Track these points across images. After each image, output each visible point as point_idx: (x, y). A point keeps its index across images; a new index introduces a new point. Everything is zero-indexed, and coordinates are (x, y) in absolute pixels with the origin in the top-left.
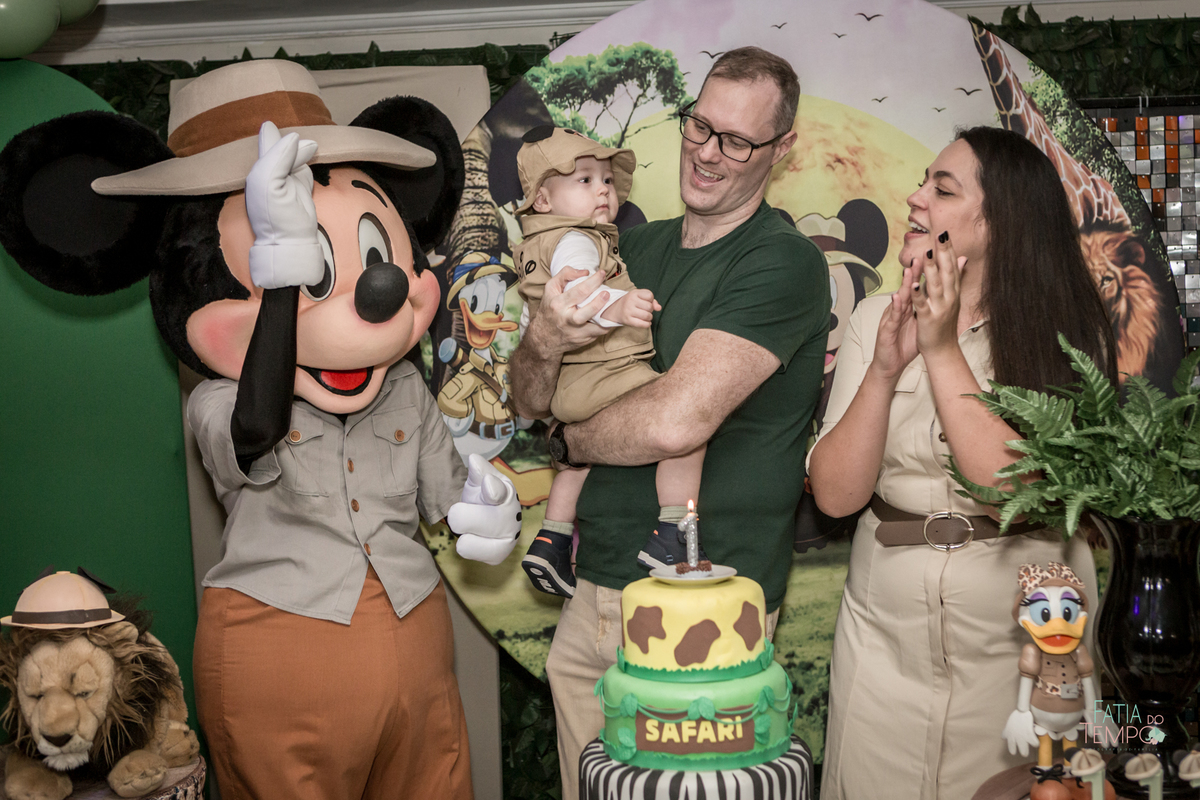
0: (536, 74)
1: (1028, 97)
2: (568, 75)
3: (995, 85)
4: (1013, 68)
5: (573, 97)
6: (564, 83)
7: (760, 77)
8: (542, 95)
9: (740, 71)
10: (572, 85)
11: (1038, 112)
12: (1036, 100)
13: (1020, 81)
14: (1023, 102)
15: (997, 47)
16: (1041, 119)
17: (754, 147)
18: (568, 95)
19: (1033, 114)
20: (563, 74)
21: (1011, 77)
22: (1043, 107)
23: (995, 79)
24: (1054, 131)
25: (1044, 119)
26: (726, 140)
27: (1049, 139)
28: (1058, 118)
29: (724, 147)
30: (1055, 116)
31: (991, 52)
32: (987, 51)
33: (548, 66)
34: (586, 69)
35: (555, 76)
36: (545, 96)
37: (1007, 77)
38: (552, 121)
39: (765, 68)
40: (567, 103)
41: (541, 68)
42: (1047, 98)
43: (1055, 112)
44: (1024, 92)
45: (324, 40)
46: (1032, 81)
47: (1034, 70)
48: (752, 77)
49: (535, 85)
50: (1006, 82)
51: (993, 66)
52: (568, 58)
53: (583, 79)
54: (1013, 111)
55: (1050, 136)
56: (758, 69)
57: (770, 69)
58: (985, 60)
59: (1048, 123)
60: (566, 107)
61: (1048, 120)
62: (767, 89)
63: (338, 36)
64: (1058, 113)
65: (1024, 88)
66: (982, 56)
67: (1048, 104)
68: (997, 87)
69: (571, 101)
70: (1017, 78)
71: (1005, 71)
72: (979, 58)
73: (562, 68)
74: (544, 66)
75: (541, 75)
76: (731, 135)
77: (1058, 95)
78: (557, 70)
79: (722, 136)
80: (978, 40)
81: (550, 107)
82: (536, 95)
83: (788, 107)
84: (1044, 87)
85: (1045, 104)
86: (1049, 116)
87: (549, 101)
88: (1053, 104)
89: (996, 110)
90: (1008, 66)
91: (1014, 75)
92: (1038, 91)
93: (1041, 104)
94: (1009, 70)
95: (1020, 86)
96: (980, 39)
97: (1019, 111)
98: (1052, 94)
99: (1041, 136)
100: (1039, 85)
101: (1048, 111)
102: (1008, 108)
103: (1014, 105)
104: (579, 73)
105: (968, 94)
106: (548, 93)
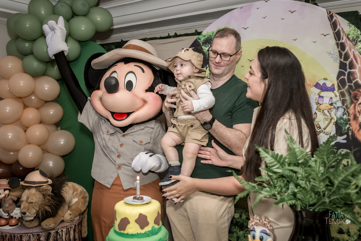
0: (199, 37)
1: (347, 36)
2: (207, 37)
3: (334, 32)
4: (341, 25)
5: (209, 44)
6: (206, 40)
7: (229, 36)
8: (201, 44)
9: (223, 35)
10: (208, 40)
11: (351, 41)
12: (349, 37)
13: (344, 30)
14: (345, 38)
15: (336, 18)
16: (351, 43)
17: (231, 56)
18: (207, 43)
19: (348, 42)
20: (206, 37)
21: (341, 29)
22: (352, 39)
23: (335, 30)
24: (356, 48)
25: (353, 43)
26: (222, 56)
27: (354, 51)
28: (358, 43)
29: (222, 57)
30: (357, 42)
31: (333, 20)
32: (332, 20)
33: (202, 35)
34: (212, 35)
35: (204, 38)
36: (202, 44)
37: (339, 29)
38: (203, 51)
39: (230, 33)
40: (207, 46)
41: (201, 36)
42: (354, 35)
43: (357, 41)
44: (345, 34)
45: (189, 30)
46: (348, 30)
47: (349, 26)
48: (227, 36)
49: (199, 41)
50: (339, 31)
51: (334, 25)
52: (207, 32)
53: (211, 38)
54: (341, 41)
55: (355, 50)
56: (228, 33)
57: (232, 33)
58: (331, 23)
59: (354, 45)
60: (207, 47)
61: (354, 44)
62: (231, 39)
63: (192, 28)
64: (358, 41)
65: (345, 33)
66: (330, 22)
67: (354, 38)
68: (335, 33)
69: (208, 45)
70: (343, 29)
71: (338, 27)
72: (329, 23)
73: (206, 35)
74: (201, 35)
75: (201, 38)
76: (223, 54)
77: (358, 34)
78: (205, 36)
79: (221, 54)
80: (329, 16)
81: (203, 47)
82: (200, 43)
83: (238, 43)
84: (353, 32)
85: (353, 38)
86: (355, 42)
87: (203, 45)
88: (356, 38)
89: (335, 41)
90: (340, 25)
91: (342, 28)
92: (351, 33)
93: (352, 38)
94: (340, 26)
95: (344, 32)
96: (330, 16)
97: (343, 41)
98: (356, 34)
99: (351, 50)
100: (351, 31)
101: (354, 40)
102: (339, 40)
103: (341, 39)
104: (210, 36)
105: (325, 36)
106: (202, 43)
